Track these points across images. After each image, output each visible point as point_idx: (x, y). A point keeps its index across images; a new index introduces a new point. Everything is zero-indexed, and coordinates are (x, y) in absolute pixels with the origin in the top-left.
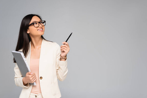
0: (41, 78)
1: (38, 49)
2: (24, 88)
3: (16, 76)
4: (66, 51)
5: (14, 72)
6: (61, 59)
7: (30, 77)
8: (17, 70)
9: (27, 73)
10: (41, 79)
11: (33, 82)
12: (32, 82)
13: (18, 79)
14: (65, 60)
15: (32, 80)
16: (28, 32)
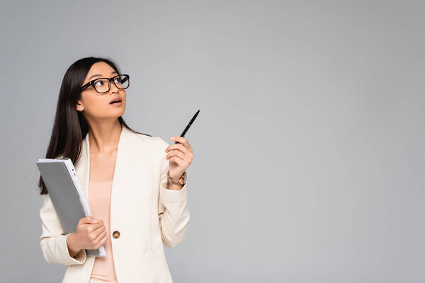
0: (116, 234)
1: (110, 153)
2: (71, 266)
3: (45, 233)
4: (183, 164)
5: (40, 222)
6: (168, 185)
7: (89, 231)
8: (48, 216)
9: (81, 221)
10: (116, 238)
11: (96, 247)
12: (96, 245)
13: (51, 241)
14: (180, 187)
15: (95, 239)
16: (80, 108)
